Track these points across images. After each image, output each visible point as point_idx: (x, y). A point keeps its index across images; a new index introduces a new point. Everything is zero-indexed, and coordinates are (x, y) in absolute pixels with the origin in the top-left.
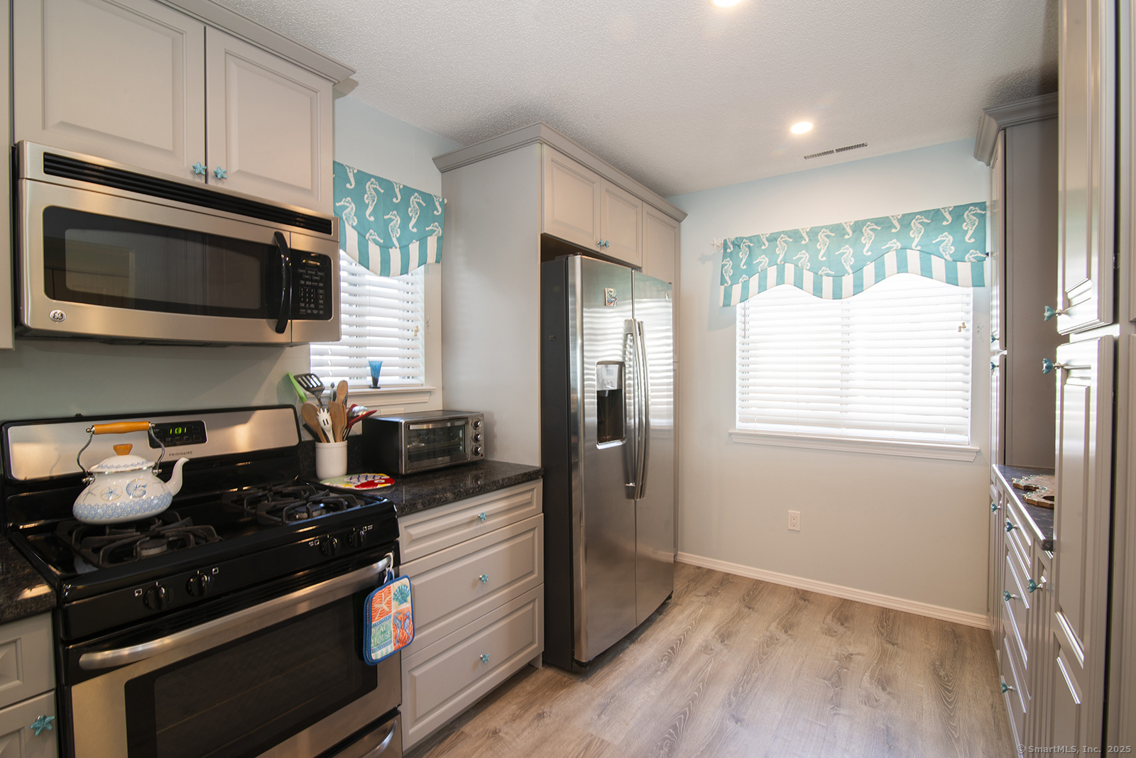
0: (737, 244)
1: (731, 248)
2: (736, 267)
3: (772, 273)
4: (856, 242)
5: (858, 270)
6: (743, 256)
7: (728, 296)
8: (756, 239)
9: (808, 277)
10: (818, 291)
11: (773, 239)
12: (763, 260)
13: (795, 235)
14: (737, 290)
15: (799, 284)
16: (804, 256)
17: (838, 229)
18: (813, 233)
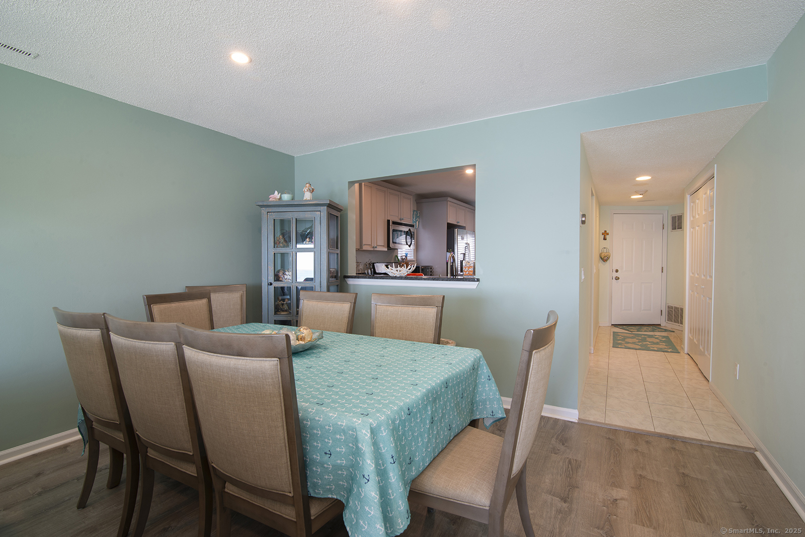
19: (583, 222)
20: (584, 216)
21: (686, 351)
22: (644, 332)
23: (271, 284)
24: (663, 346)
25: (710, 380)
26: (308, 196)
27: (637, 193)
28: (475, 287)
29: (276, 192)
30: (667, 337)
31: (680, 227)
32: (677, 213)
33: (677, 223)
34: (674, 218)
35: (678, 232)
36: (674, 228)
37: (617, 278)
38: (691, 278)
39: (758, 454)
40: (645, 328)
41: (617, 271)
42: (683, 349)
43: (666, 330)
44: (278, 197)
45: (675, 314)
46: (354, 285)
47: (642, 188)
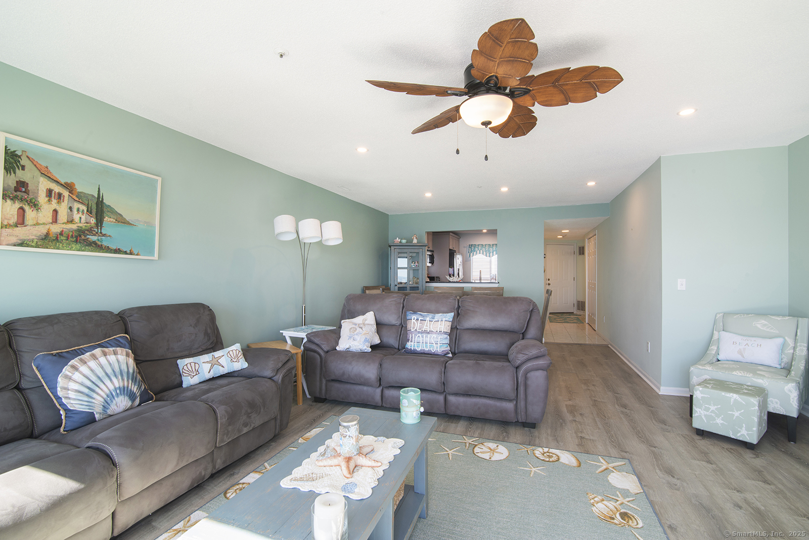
0: (472, 245)
1: (471, 246)
2: (471, 250)
3: (478, 251)
4: (492, 248)
5: (493, 253)
6: (473, 248)
7: (470, 255)
8: (475, 245)
9: (485, 253)
10: (486, 256)
11: (478, 245)
12: (477, 249)
13: (482, 245)
14: (472, 254)
15: (483, 254)
16: (484, 249)
17: (489, 245)
18: (486, 245)
19: (545, 257)
20: (545, 255)
21: (587, 322)
22: (565, 316)
23: (396, 285)
24: (575, 321)
25: (596, 329)
26: (415, 241)
27: (561, 235)
28: (497, 286)
29: (398, 238)
30: (577, 318)
31: (583, 254)
32: (581, 245)
33: (582, 251)
34: (580, 248)
35: (582, 256)
36: (580, 254)
37: (549, 284)
38: (589, 283)
39: (609, 346)
40: (565, 314)
41: (549, 280)
42: (585, 321)
43: (576, 315)
44: (399, 240)
45: (581, 305)
46: (429, 286)
47: (564, 235)
